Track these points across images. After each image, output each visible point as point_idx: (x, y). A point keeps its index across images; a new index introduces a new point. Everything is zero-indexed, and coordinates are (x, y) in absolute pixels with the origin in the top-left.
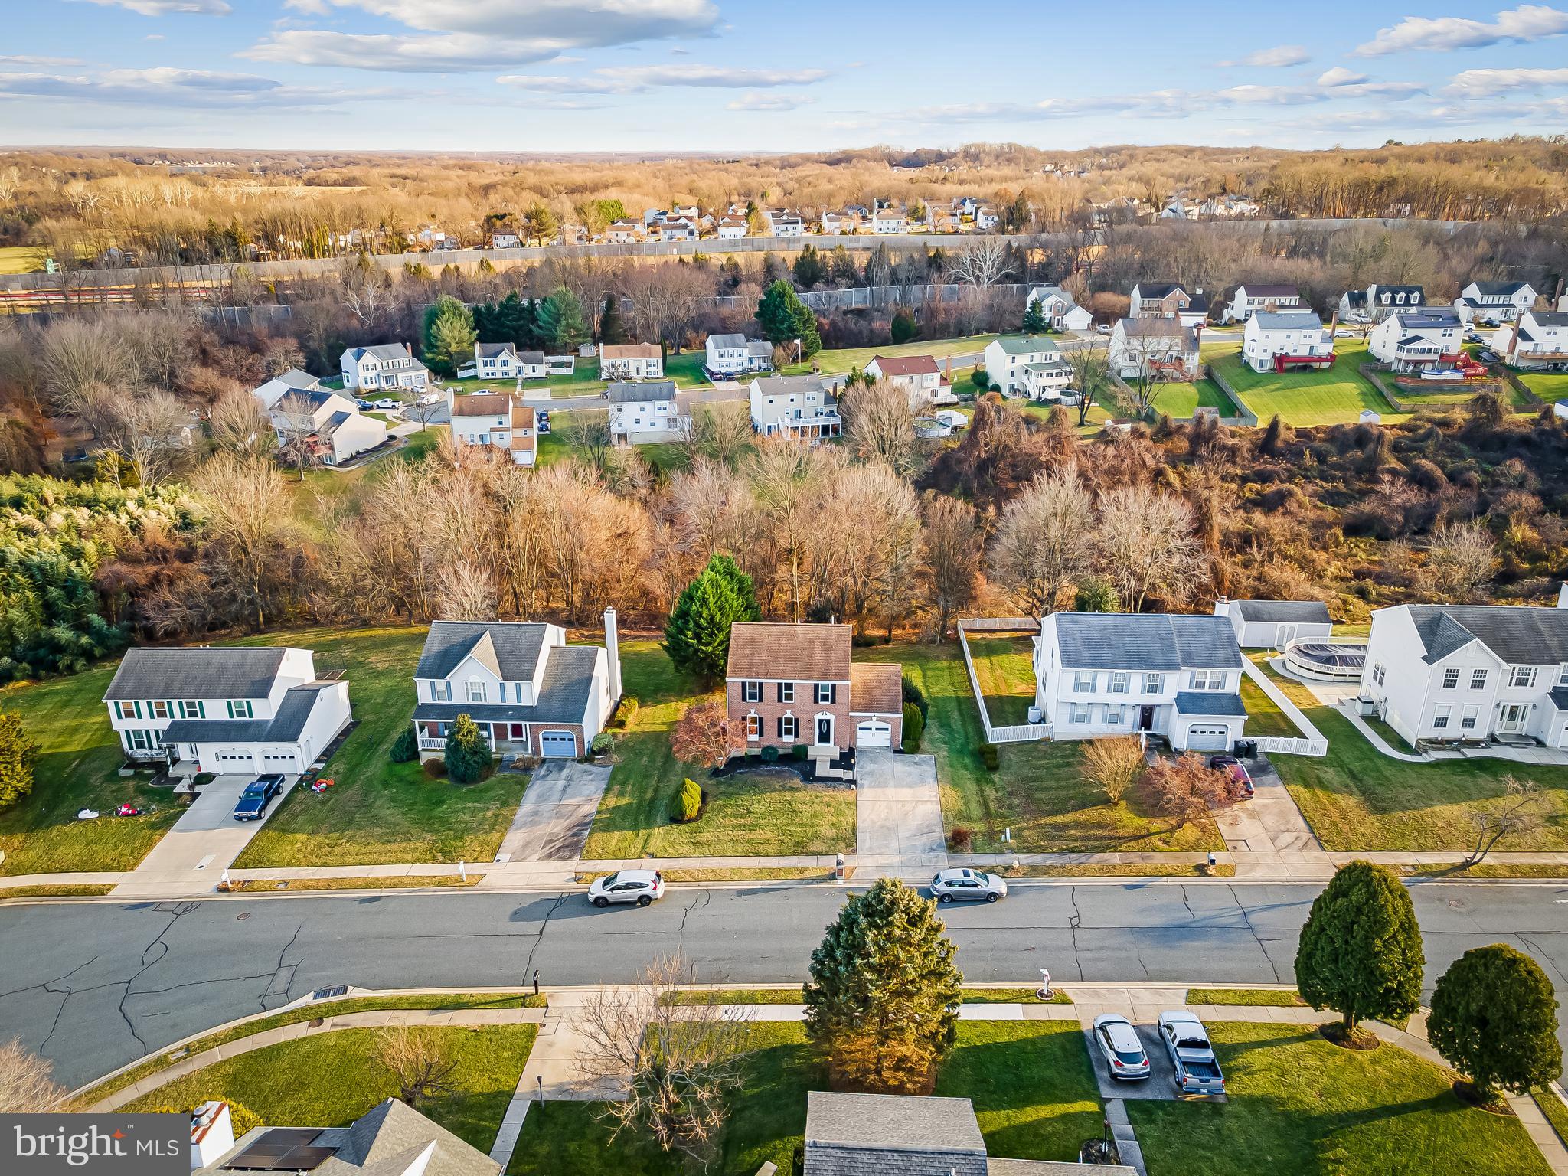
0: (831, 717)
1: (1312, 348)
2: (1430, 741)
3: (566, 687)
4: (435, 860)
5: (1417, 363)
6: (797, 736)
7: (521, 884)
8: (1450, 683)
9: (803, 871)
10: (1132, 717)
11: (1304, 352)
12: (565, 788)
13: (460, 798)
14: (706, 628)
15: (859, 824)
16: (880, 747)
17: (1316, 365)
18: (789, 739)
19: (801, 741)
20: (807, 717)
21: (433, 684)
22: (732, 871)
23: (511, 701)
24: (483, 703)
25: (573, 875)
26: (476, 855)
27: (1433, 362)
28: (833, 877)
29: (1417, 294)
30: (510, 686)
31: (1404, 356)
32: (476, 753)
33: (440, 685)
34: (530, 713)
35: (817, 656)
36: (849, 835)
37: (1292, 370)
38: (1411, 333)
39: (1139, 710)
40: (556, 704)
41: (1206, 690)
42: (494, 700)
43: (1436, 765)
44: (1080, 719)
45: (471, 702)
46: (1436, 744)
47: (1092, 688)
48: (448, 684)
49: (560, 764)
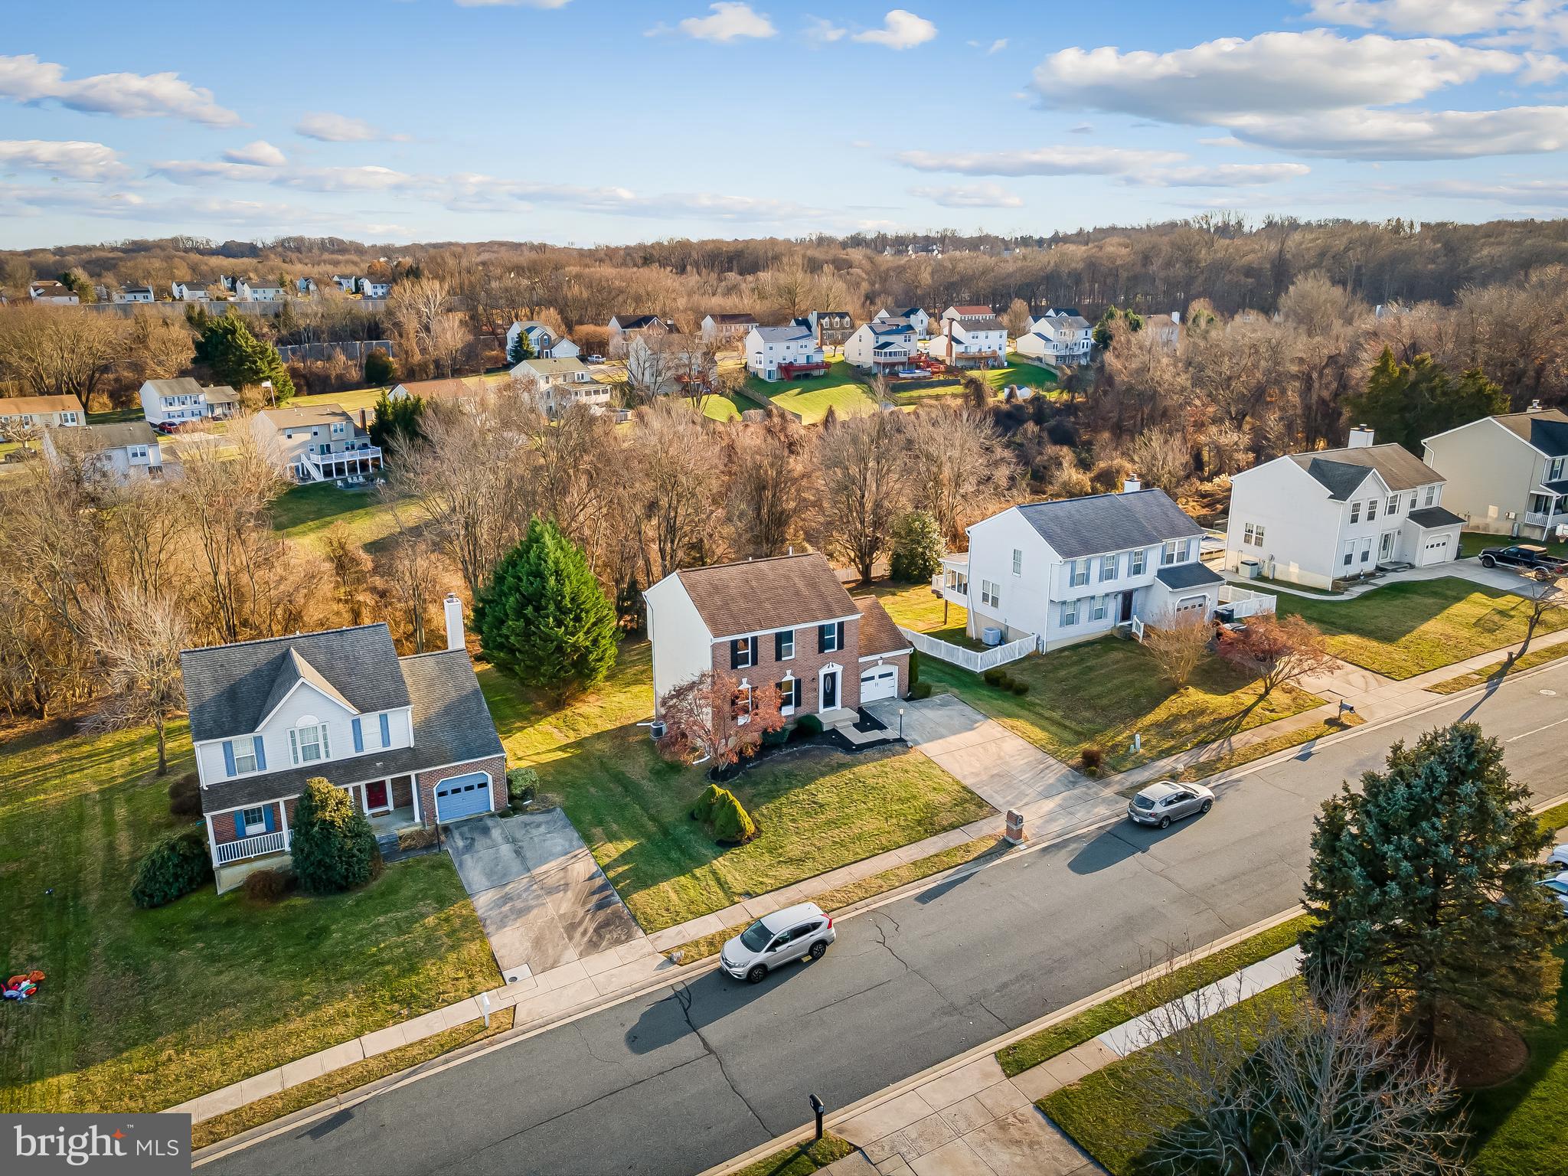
0: (838, 669)
1: (808, 357)
2: (1345, 579)
3: (447, 710)
4: (397, 1018)
5: (893, 365)
6: (798, 704)
7: (589, 997)
8: (1354, 519)
9: (967, 848)
10: (1114, 607)
11: (802, 361)
12: (518, 852)
13: (354, 915)
14: (570, 611)
15: (967, 782)
16: (887, 699)
17: (816, 373)
18: (788, 711)
19: (804, 710)
20: (810, 676)
21: (228, 747)
22: (883, 876)
23: (373, 745)
24: (323, 760)
25: (662, 958)
26: (465, 984)
27: (903, 364)
28: (1006, 845)
29: (847, 319)
30: (370, 722)
31: (882, 359)
32: (358, 835)
33: (243, 745)
34: (411, 758)
35: (805, 591)
36: (968, 796)
37: (798, 377)
38: (883, 339)
39: (1120, 597)
40: (447, 738)
41: (1175, 564)
42: (342, 749)
43: (1365, 597)
44: (1070, 620)
45: (302, 764)
46: (1354, 580)
47: (1085, 579)
48: (258, 742)
49: (477, 826)
